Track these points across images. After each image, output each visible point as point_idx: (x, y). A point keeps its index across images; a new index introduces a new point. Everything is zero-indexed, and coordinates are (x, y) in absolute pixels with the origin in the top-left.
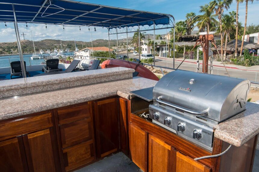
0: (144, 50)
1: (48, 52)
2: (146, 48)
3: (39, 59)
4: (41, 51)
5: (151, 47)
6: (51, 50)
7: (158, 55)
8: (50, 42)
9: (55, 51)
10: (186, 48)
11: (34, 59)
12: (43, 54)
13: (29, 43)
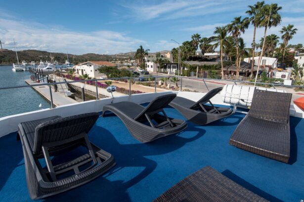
0: (150, 67)
1: (33, 63)
2: (153, 65)
3: (23, 71)
4: (24, 62)
5: (158, 65)
6: (35, 61)
7: (167, 73)
8: (34, 53)
9: (41, 63)
10: (199, 68)
11: (17, 71)
12: (26, 65)
13: (8, 53)
